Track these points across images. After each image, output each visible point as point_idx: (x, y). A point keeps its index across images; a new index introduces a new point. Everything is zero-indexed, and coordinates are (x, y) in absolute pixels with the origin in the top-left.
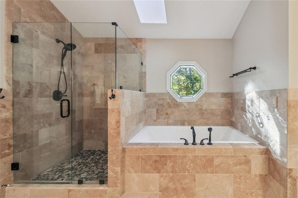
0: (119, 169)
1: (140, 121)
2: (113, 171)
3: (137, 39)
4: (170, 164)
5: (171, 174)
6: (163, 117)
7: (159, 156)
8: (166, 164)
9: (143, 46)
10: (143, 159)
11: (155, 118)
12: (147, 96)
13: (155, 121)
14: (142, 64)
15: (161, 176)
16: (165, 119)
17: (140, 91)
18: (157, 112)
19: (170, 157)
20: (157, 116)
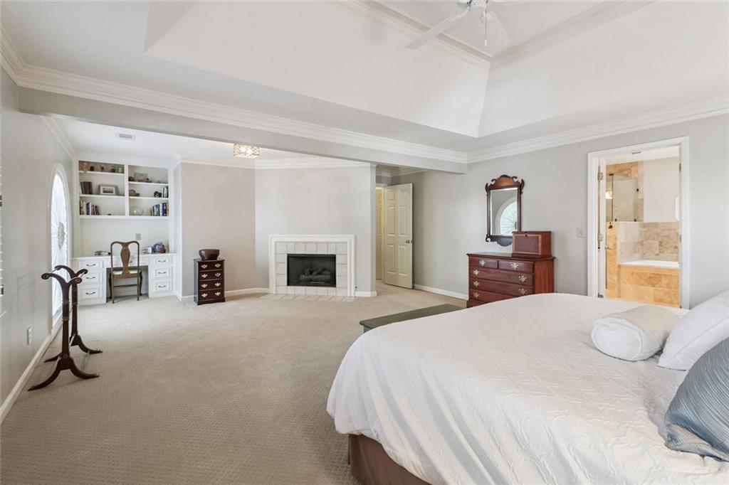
0: (616, 278)
1: (635, 251)
2: (611, 279)
3: (631, 163)
4: (664, 281)
5: (667, 290)
6: (670, 251)
7: (653, 274)
8: (661, 281)
9: (639, 171)
10: (637, 275)
11: (658, 252)
12: (644, 226)
13: (657, 255)
14: (638, 190)
15: (656, 290)
16: (672, 253)
17: (635, 221)
18: (660, 245)
19: (665, 275)
20: (660, 249)
